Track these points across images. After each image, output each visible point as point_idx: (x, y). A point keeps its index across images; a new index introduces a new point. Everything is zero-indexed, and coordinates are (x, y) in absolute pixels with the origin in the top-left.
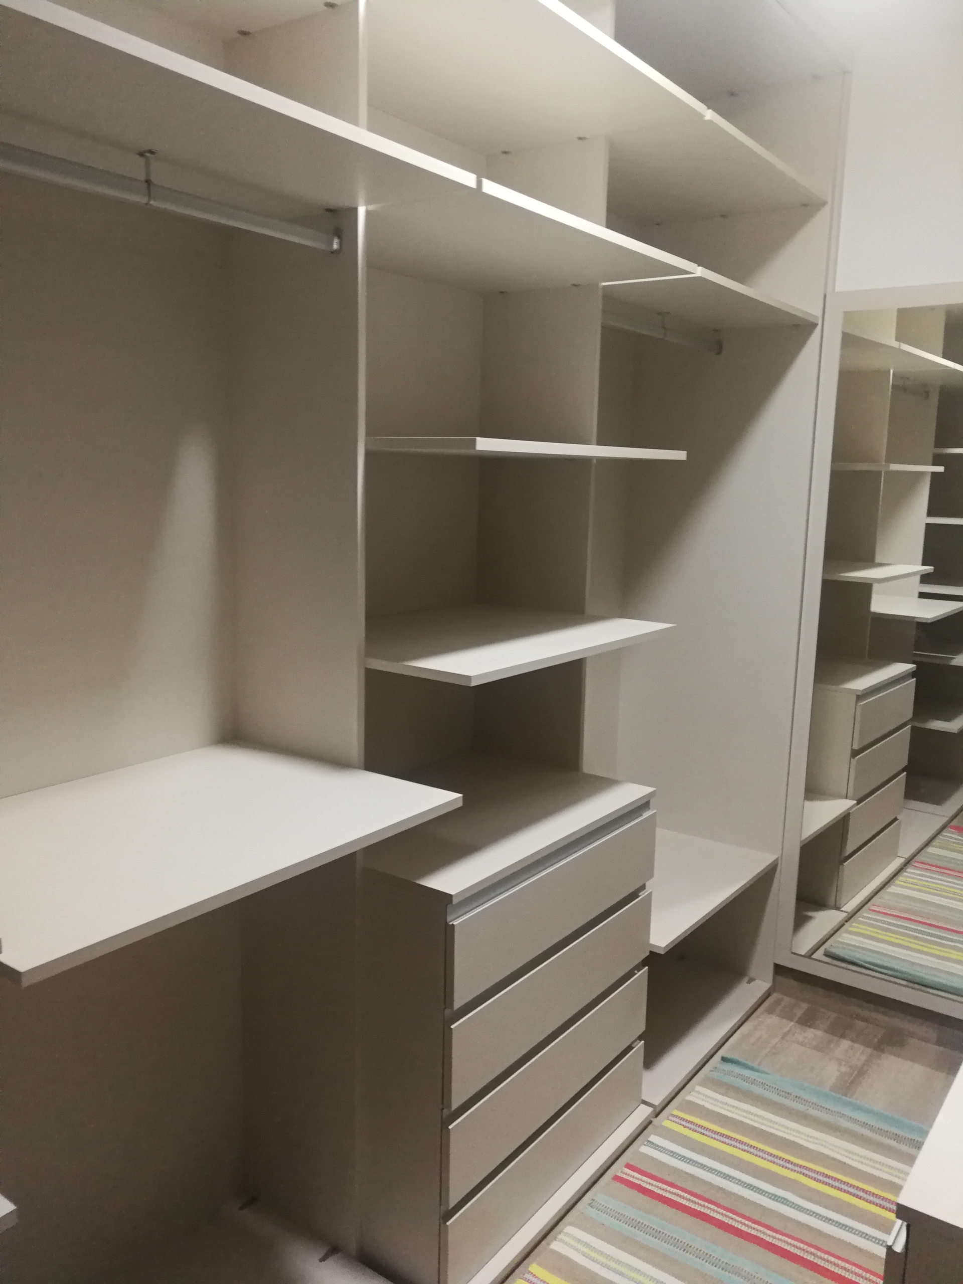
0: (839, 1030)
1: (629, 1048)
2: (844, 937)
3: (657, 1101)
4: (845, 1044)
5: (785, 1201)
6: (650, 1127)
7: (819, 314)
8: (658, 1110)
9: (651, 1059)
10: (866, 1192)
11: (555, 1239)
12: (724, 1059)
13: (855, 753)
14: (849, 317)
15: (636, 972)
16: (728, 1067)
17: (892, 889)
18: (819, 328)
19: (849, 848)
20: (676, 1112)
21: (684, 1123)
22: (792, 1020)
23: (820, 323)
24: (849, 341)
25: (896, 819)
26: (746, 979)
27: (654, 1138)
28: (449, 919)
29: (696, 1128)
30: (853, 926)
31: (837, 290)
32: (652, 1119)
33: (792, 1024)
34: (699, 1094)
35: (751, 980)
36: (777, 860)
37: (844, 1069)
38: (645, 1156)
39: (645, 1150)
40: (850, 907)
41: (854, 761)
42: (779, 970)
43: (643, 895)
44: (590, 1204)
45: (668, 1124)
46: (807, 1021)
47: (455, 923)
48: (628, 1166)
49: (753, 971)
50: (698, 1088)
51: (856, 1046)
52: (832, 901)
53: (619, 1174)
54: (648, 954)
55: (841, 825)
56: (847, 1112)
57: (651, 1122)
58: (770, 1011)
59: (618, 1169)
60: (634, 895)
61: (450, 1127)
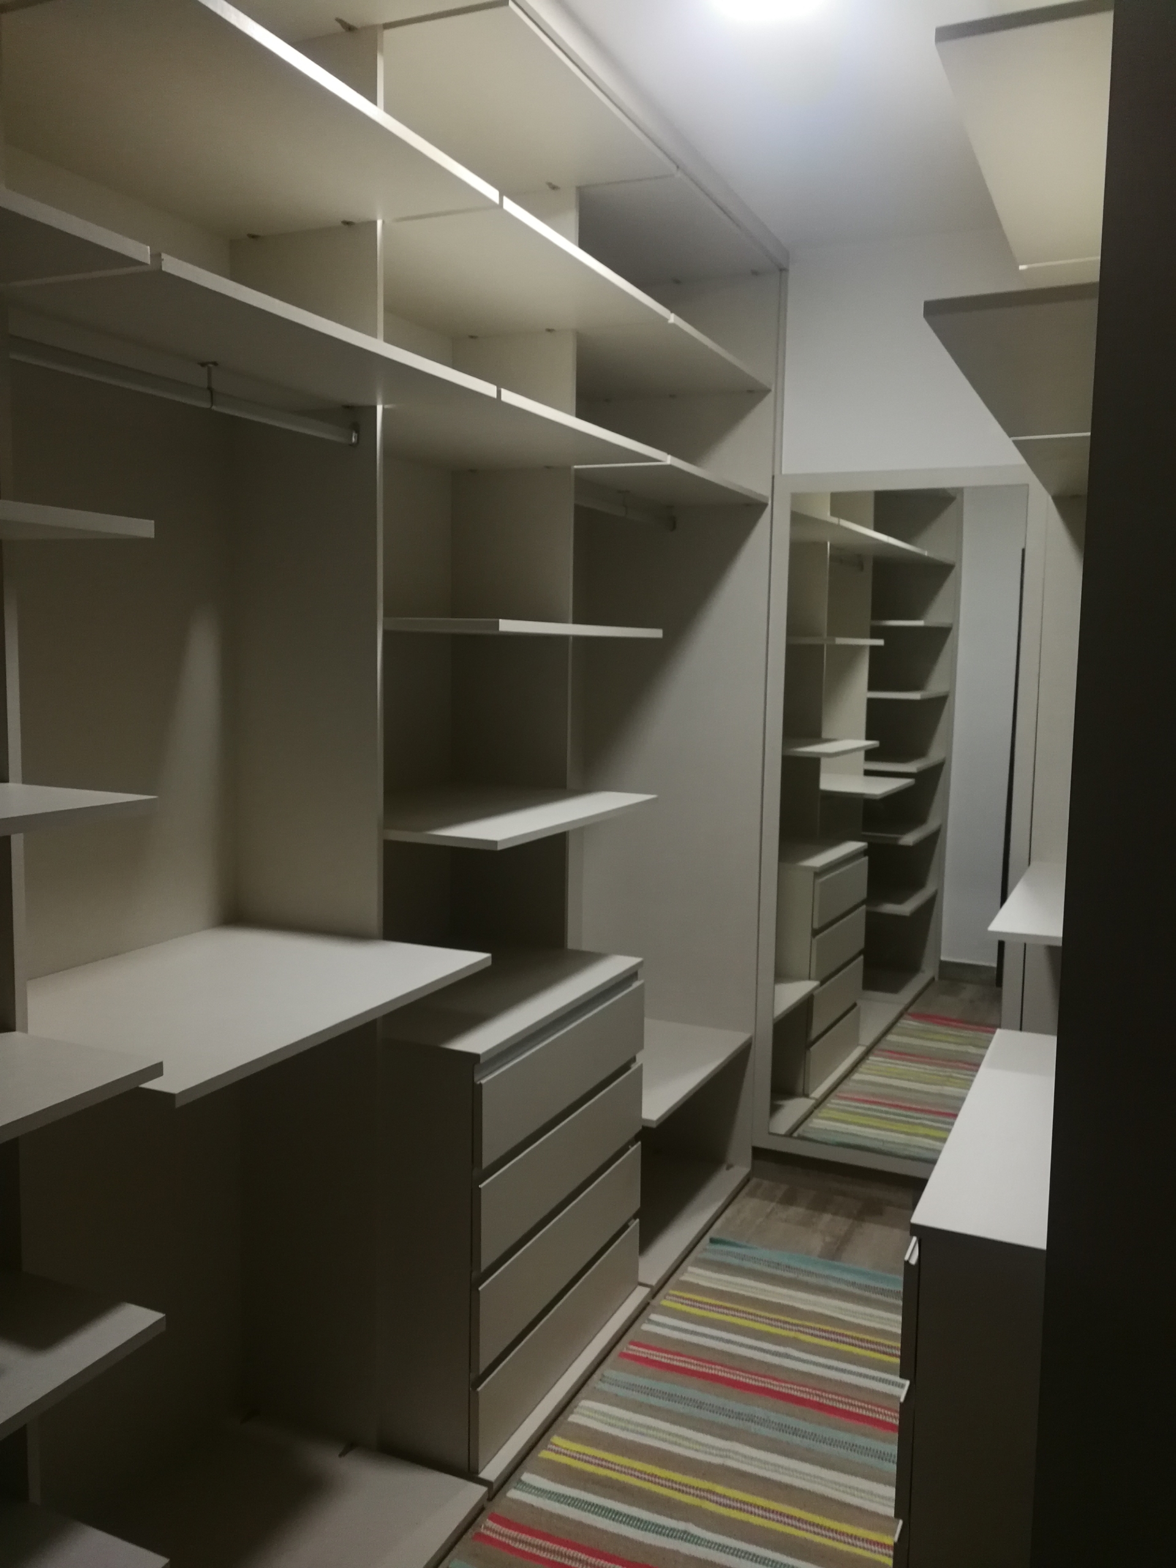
0: (820, 1205)
1: (625, 1227)
2: (818, 1123)
3: (653, 1281)
4: (827, 1217)
5: (787, 1356)
6: (648, 1308)
7: (768, 493)
8: (656, 1289)
9: (647, 1239)
10: (862, 1340)
11: (572, 1413)
12: (713, 1241)
13: (815, 933)
14: (796, 498)
15: (630, 1146)
16: (718, 1247)
17: (856, 1076)
18: (768, 509)
19: (815, 1032)
20: (672, 1292)
21: (682, 1301)
22: (772, 1200)
23: (770, 503)
24: (797, 518)
25: (855, 1005)
26: (725, 1167)
27: (654, 1317)
28: (476, 1079)
29: (694, 1303)
30: (823, 1112)
31: (783, 472)
32: (649, 1301)
33: (773, 1205)
34: (693, 1274)
35: (729, 1167)
36: (751, 1039)
37: (828, 1239)
38: (647, 1333)
39: (646, 1327)
40: (818, 1093)
41: (814, 941)
42: (759, 1154)
43: (634, 1067)
44: (601, 1380)
45: (665, 1303)
46: (788, 1200)
47: (483, 1081)
48: (633, 1343)
49: (731, 1157)
50: (690, 1269)
51: (838, 1218)
52: (800, 1090)
53: (625, 1351)
54: (641, 1128)
55: (806, 1006)
56: (836, 1274)
57: (648, 1304)
58: (752, 1194)
59: (623, 1347)
60: (626, 1067)
61: (480, 1289)
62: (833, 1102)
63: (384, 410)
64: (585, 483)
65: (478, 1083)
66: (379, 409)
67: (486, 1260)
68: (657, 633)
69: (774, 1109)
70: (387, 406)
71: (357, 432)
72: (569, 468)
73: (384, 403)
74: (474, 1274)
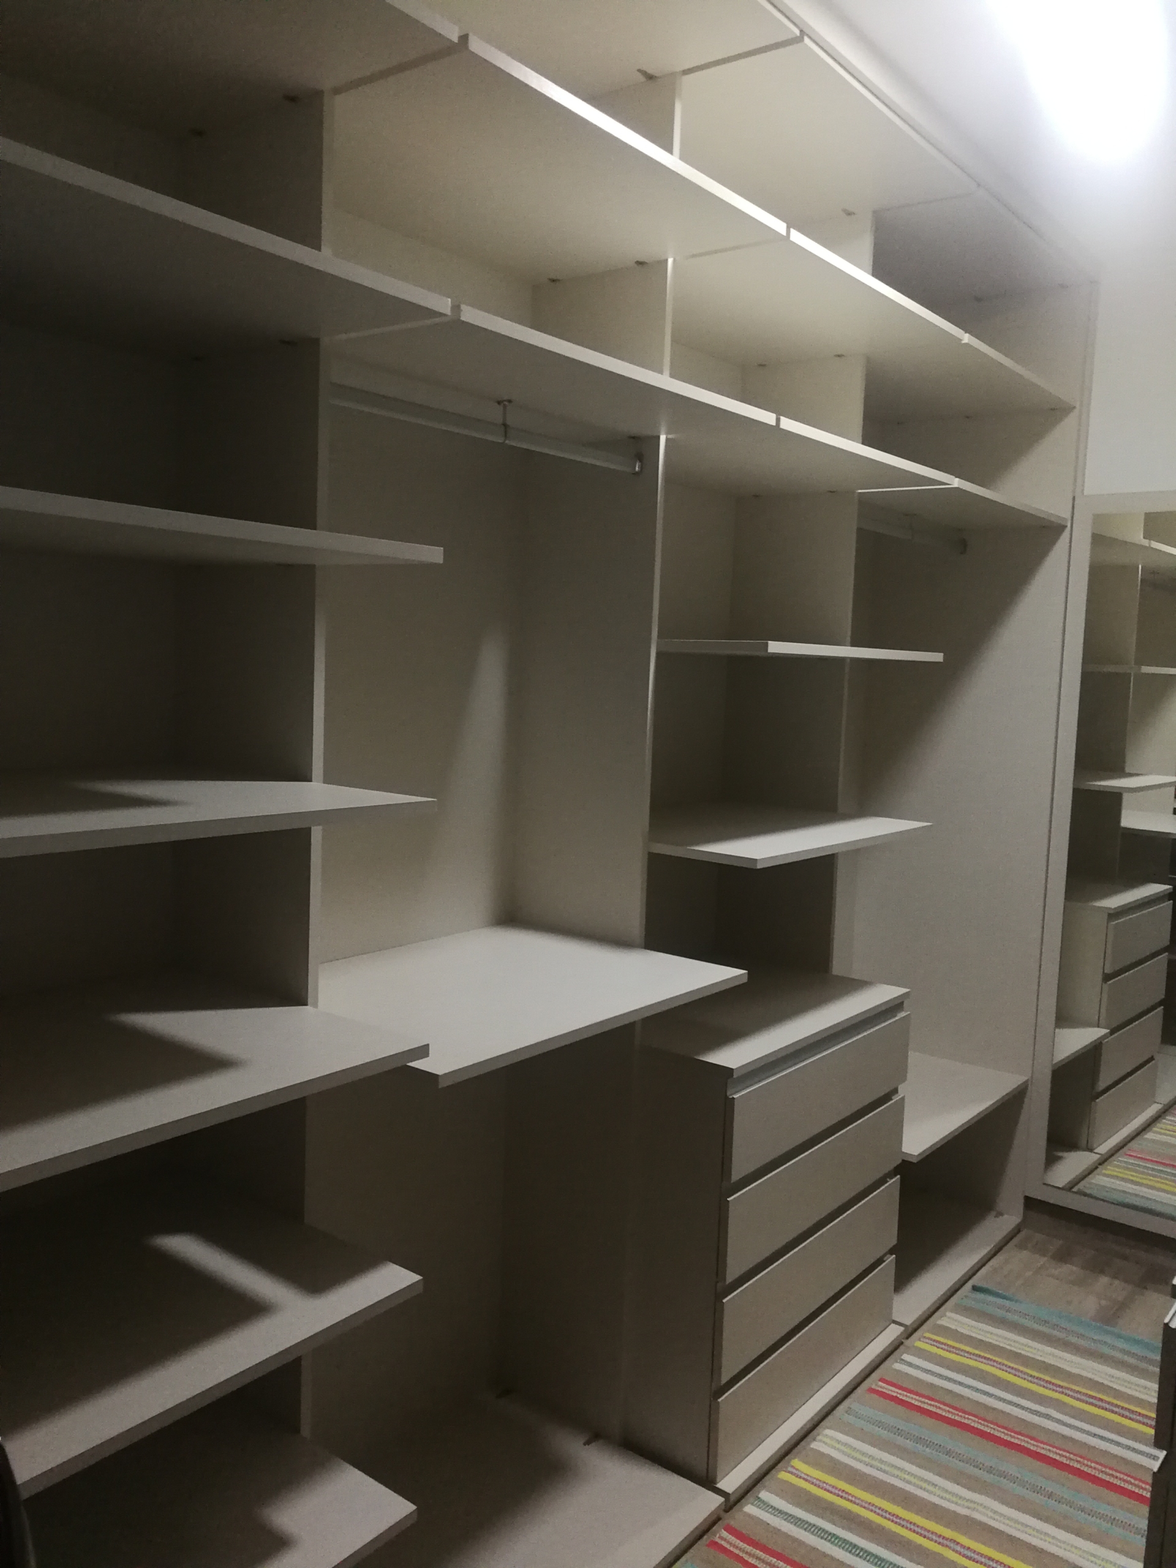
0: (1097, 1267)
1: (880, 1261)
6: (902, 1347)
7: (1068, 515)
8: (910, 1330)
11: (814, 1440)
12: (975, 1289)
13: (1107, 978)
15: (888, 1180)
16: (980, 1296)
18: (1068, 530)
19: (1102, 1085)
20: (927, 1335)
21: (938, 1345)
22: (1044, 1255)
23: (1069, 525)
24: (1098, 540)
26: (993, 1213)
27: (906, 1357)
28: (728, 1094)
29: (950, 1349)
31: (1086, 493)
32: (903, 1340)
33: (1046, 1259)
34: (949, 1319)
35: (1000, 1214)
36: (1027, 1081)
38: (898, 1372)
39: (897, 1366)
40: (1104, 1148)
41: (1105, 986)
42: (1030, 1203)
43: (896, 1098)
44: (846, 1412)
45: (919, 1344)
46: (1062, 1257)
47: (735, 1096)
48: (882, 1380)
49: (1001, 1205)
50: (949, 1314)
51: (1117, 1282)
53: (873, 1387)
54: (899, 1161)
56: (1109, 1339)
57: (902, 1343)
58: (1021, 1246)
59: (872, 1382)
60: (887, 1098)
61: (724, 1301)
62: (1121, 1158)
63: (667, 440)
64: (868, 507)
65: (731, 1097)
66: (663, 439)
67: (733, 1272)
68: (937, 657)
69: (1051, 1160)
70: (670, 436)
71: (641, 461)
72: (854, 492)
73: (667, 433)
74: (719, 1285)
